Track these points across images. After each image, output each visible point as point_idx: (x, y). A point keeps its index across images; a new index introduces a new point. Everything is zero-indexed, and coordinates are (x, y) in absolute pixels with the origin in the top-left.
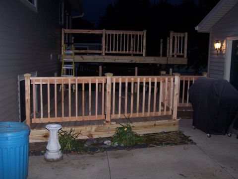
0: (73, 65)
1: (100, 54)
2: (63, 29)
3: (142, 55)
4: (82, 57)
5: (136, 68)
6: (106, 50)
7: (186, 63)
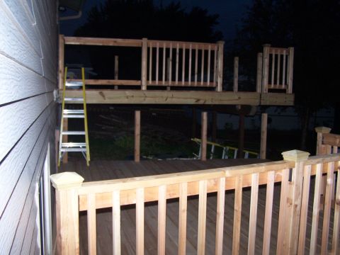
0: (84, 111)
1: (138, 88)
2: (61, 37)
3: (212, 89)
4: (101, 93)
5: (205, 115)
6: (148, 79)
7: (292, 104)
